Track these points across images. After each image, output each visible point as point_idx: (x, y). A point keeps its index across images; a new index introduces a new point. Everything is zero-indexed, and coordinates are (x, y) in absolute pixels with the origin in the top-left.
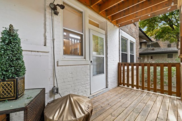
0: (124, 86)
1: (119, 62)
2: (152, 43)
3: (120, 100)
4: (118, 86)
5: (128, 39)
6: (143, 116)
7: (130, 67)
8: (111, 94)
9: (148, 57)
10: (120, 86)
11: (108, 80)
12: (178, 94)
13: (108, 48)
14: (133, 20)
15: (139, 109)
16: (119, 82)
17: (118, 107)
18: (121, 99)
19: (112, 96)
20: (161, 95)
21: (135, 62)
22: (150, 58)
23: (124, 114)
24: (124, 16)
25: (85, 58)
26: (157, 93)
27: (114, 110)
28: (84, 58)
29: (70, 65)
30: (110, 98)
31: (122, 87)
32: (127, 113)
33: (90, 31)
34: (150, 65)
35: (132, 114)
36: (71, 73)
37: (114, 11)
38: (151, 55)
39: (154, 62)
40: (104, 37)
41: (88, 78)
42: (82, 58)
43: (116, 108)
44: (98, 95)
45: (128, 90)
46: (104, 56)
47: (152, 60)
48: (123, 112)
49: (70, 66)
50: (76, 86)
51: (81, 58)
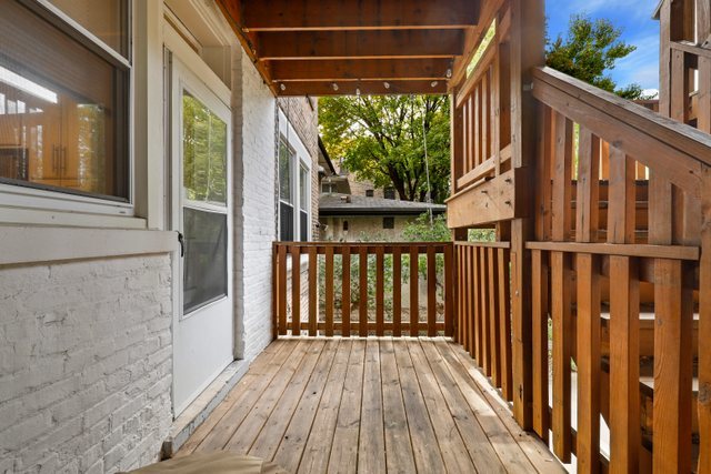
0: (296, 337)
1: (274, 239)
2: (336, 179)
3: (315, 399)
4: (274, 339)
5: (295, 153)
6: (423, 433)
7: (305, 258)
8: (264, 384)
9: (336, 224)
10: (280, 337)
11: (245, 323)
12: (450, 329)
13: (245, 176)
14: (337, 83)
15: (396, 411)
16: (274, 322)
17: (329, 433)
18: (319, 394)
19: (277, 394)
20: (413, 342)
21: (310, 239)
22: (341, 227)
23: (371, 457)
24: (313, 54)
25: (141, 213)
26: (402, 338)
27: (324, 456)
28: (137, 216)
29: (49, 263)
30: (272, 405)
31: (291, 340)
32: (374, 443)
33: (170, 62)
34: (383, 249)
35: (394, 441)
36: (49, 317)
37: (281, 14)
38: (345, 218)
39: (351, 240)
40: (227, 117)
41: (163, 335)
42: (122, 215)
43: (327, 442)
44: (209, 410)
45: (318, 347)
46: (228, 210)
47: (346, 232)
48: (362, 445)
49: (44, 270)
50: (91, 405)
51: (117, 211)
